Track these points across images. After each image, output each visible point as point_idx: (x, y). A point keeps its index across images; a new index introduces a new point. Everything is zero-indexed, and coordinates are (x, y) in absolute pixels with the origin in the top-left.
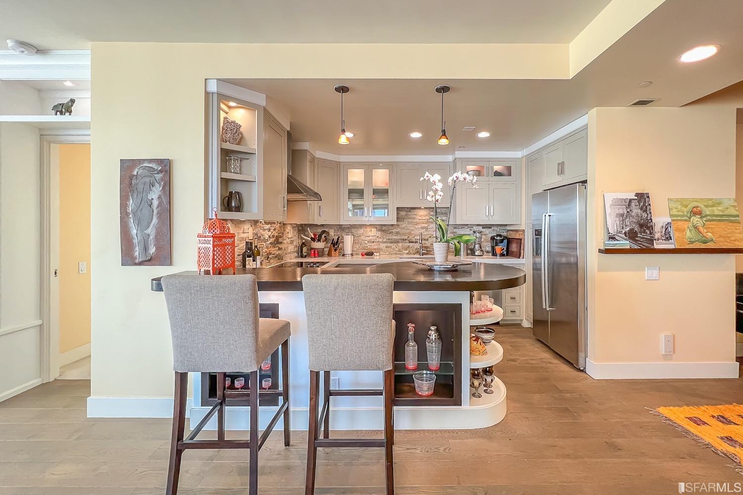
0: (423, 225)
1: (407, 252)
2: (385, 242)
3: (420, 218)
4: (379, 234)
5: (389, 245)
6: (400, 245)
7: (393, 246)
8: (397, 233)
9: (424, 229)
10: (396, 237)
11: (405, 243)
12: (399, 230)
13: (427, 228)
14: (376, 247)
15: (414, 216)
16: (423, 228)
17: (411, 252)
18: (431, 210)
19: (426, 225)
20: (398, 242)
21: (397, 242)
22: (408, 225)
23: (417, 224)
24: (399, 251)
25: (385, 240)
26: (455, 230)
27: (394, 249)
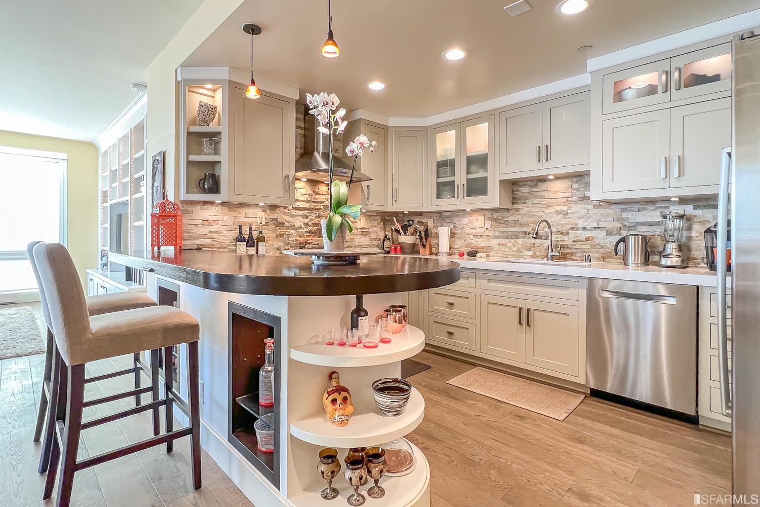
0: (558, 208)
1: (531, 253)
2: (498, 237)
3: (554, 196)
4: (488, 224)
5: (503, 241)
6: (520, 241)
7: (510, 243)
8: (516, 223)
9: (560, 213)
10: (513, 229)
11: (529, 238)
12: (517, 217)
13: (565, 214)
14: (484, 244)
15: (543, 193)
16: (558, 213)
17: (538, 254)
18: (574, 180)
19: (565, 208)
20: (517, 237)
21: (515, 236)
22: (534, 210)
23: (548, 206)
24: (519, 251)
25: (497, 234)
26: (624, 215)
27: (510, 248)
